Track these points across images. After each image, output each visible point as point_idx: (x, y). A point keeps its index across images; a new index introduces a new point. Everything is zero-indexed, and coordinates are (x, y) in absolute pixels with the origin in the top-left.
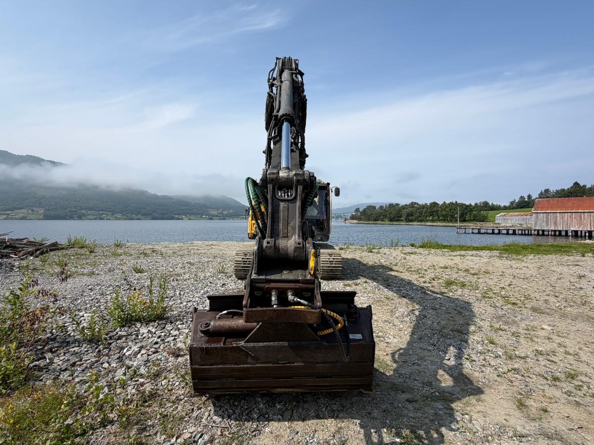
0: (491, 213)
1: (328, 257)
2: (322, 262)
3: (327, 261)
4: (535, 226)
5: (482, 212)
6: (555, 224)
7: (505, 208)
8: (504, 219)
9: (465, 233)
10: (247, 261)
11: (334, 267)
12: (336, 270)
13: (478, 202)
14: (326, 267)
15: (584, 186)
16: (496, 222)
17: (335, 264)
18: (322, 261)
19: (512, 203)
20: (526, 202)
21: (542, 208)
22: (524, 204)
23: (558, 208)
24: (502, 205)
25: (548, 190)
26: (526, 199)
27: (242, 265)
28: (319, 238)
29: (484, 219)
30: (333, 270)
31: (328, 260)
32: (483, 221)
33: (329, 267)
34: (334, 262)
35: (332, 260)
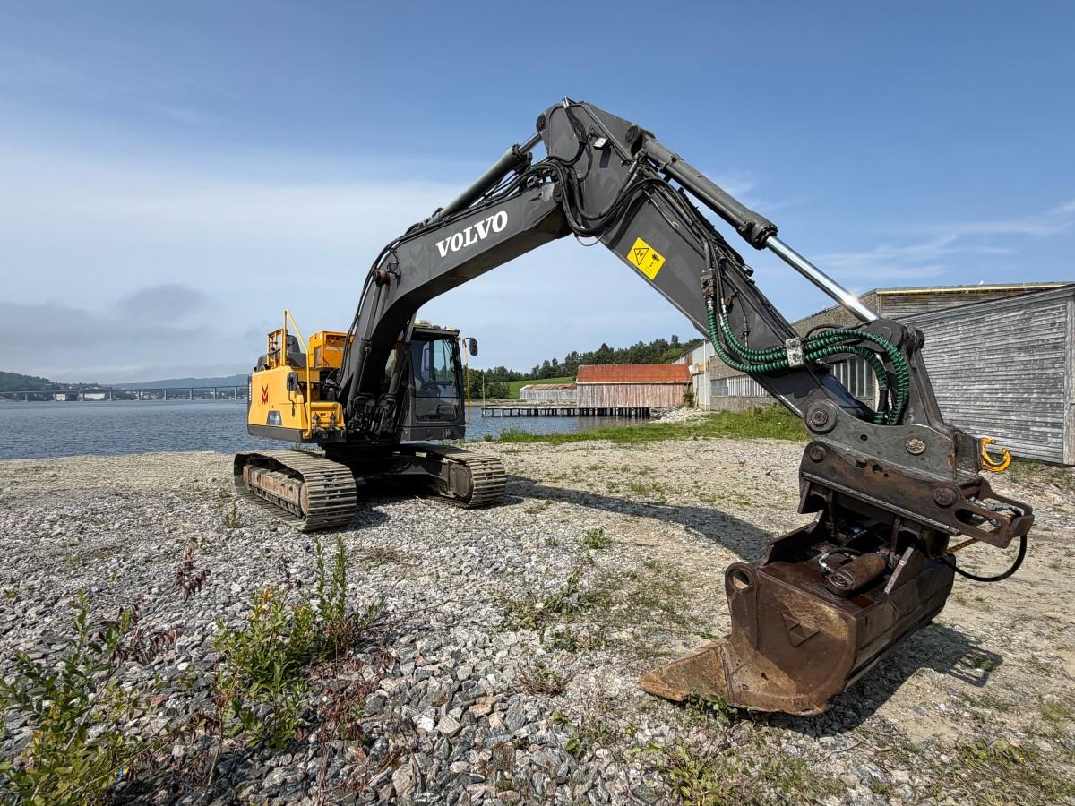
0: (513, 384)
1: (482, 466)
2: (474, 477)
3: (483, 474)
4: (580, 403)
5: (502, 384)
6: (602, 400)
7: (527, 378)
8: (531, 394)
9: (492, 416)
10: (335, 491)
11: (495, 483)
12: (497, 488)
13: (492, 369)
14: (482, 485)
15: (612, 349)
16: (521, 398)
17: (496, 478)
18: (475, 475)
19: (535, 370)
20: (551, 369)
21: (587, 378)
22: (548, 373)
23: (604, 378)
24: (523, 373)
25: (575, 352)
26: (551, 365)
27: (327, 500)
28: (448, 433)
29: (503, 395)
30: (492, 489)
31: (483, 471)
32: (503, 398)
33: (487, 484)
34: (493, 475)
35: (489, 471)
